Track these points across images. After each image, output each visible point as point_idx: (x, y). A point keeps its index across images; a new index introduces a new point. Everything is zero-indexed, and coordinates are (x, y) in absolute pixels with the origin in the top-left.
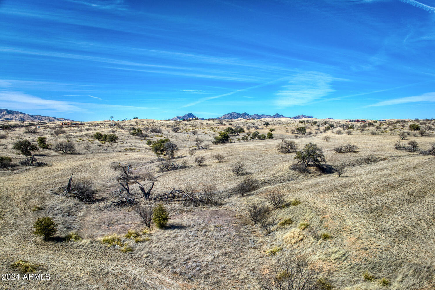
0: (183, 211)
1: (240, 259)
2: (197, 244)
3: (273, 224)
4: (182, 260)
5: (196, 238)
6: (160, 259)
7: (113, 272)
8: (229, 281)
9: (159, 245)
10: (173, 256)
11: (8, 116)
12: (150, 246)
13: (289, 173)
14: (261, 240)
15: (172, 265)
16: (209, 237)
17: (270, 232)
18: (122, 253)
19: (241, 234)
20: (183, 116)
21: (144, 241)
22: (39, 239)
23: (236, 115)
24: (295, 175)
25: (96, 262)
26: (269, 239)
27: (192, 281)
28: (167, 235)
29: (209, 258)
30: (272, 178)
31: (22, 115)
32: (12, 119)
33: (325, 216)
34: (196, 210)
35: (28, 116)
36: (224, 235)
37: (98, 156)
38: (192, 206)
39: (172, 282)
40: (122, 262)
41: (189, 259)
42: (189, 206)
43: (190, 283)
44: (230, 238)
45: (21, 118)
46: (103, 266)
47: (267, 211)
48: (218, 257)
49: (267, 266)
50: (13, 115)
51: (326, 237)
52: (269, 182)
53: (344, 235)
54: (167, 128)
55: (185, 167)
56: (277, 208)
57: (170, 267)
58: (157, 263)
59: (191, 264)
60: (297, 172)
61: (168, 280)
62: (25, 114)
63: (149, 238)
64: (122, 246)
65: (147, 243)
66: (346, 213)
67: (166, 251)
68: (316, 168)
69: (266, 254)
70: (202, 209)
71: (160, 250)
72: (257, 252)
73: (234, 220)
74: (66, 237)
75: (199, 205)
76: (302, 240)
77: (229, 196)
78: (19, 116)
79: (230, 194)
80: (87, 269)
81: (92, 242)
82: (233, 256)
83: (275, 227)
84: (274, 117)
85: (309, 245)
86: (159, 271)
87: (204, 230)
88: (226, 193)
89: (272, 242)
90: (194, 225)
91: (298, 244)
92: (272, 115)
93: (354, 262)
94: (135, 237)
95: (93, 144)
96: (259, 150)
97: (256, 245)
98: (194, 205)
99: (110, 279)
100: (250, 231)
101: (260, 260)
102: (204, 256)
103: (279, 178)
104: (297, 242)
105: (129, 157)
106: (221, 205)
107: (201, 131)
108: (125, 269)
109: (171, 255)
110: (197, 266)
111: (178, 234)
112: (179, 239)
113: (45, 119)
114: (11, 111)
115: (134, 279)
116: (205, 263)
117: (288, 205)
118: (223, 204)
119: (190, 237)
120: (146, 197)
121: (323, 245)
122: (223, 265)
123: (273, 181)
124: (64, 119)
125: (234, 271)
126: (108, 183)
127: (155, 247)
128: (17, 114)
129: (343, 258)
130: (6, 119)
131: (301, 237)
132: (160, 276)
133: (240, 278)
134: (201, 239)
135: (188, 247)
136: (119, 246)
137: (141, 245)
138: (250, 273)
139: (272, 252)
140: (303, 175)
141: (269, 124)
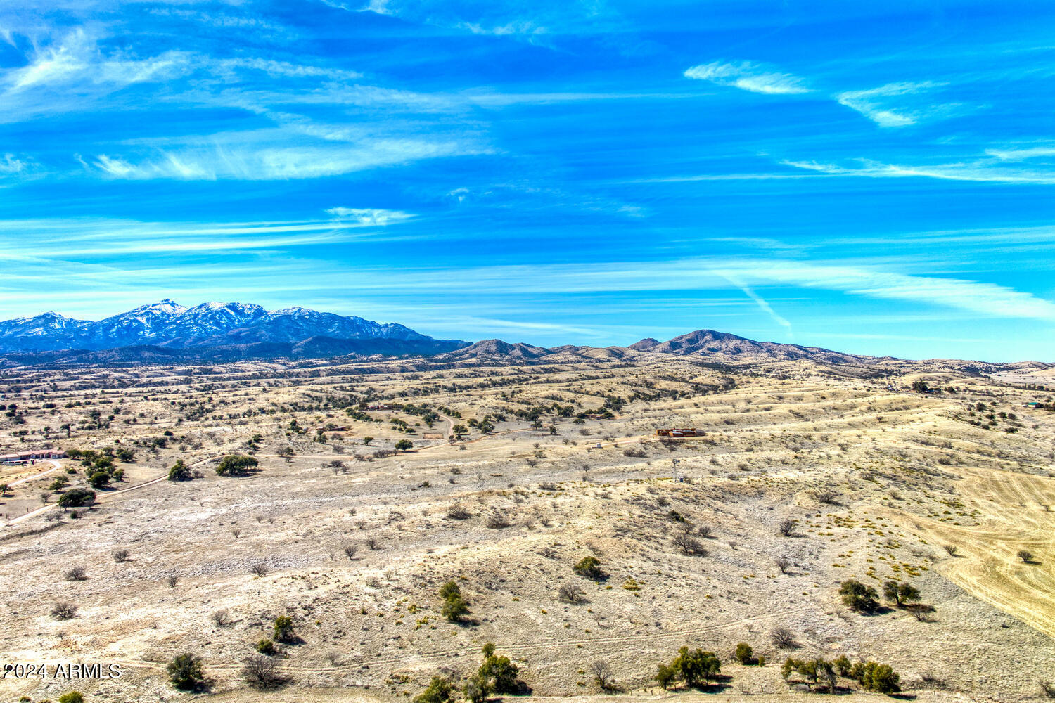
11: (714, 344)
31: (738, 342)
32: (721, 349)
35: (748, 343)
45: (735, 348)
50: (721, 341)
62: (743, 339)
78: (732, 344)
113: (780, 350)
114: (720, 334)
128: (729, 339)
130: (709, 349)
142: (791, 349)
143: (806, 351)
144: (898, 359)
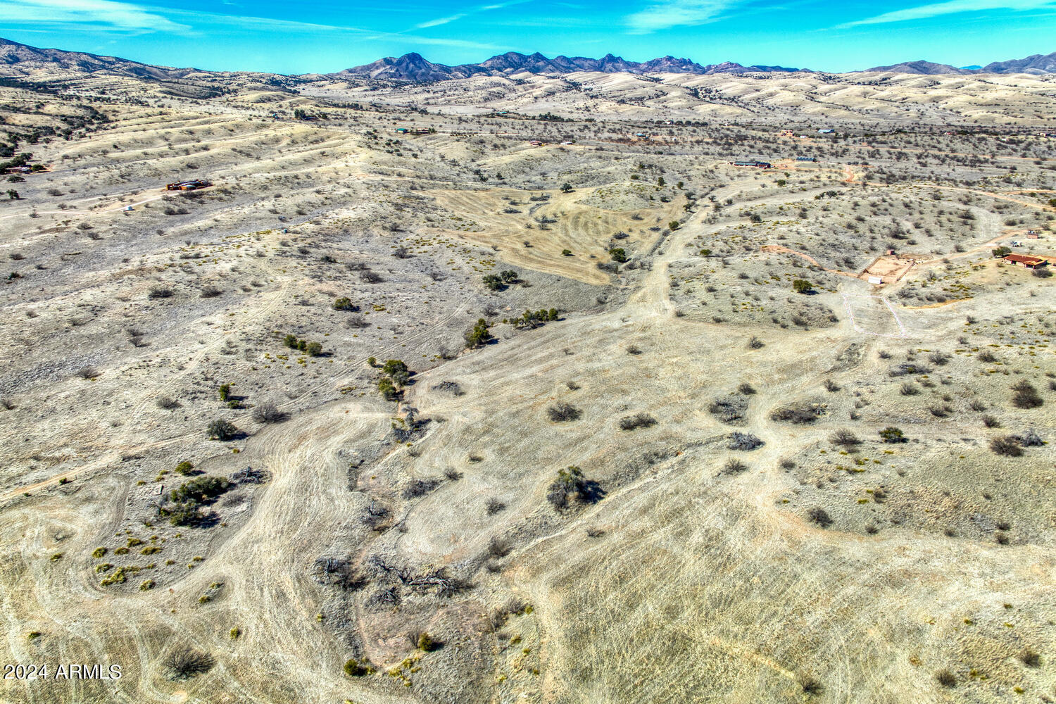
0: (438, 608)
1: (480, 687)
3: (507, 637)
4: (444, 693)
6: (431, 693)
13: (544, 510)
17: (503, 650)
18: (406, 688)
19: (483, 652)
20: (398, 57)
21: (417, 671)
23: (516, 59)
24: (550, 514)
25: (392, 698)
26: (501, 660)
28: (432, 661)
29: (460, 689)
30: (524, 523)
31: (13, 48)
33: (544, 640)
34: (449, 604)
35: (27, 52)
36: (471, 654)
37: (311, 422)
38: (446, 597)
40: (408, 697)
41: (448, 691)
42: (443, 596)
44: (475, 659)
45: (9, 55)
47: (506, 614)
49: (496, 697)
51: (535, 672)
52: (520, 531)
53: (547, 671)
56: (513, 613)
58: (429, 697)
59: (450, 697)
60: (553, 506)
62: (19, 45)
66: (559, 639)
68: (577, 493)
70: (454, 601)
73: (480, 623)
74: (364, 668)
75: (452, 594)
76: (521, 669)
77: (479, 567)
79: (480, 562)
82: (476, 685)
83: (507, 645)
87: (457, 649)
88: (476, 563)
89: (503, 663)
90: (449, 640)
92: (598, 58)
94: (410, 666)
95: (290, 370)
97: (492, 668)
98: (448, 595)
100: (490, 644)
101: (492, 688)
103: (532, 522)
105: (353, 423)
106: (471, 588)
107: (445, 256)
109: (436, 687)
110: (453, 700)
111: (439, 658)
113: (71, 59)
117: (523, 610)
118: (473, 588)
119: (447, 662)
124: (116, 58)
126: (353, 533)
129: (538, 701)
131: (521, 665)
140: (558, 514)
142: (84, 57)
143: (102, 60)
144: (200, 71)
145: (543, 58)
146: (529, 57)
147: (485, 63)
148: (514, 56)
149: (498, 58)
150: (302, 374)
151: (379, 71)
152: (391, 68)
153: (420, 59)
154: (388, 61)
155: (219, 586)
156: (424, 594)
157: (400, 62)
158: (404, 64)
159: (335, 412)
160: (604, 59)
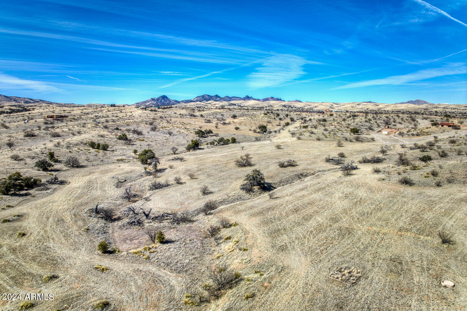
0: (170, 228)
1: (202, 261)
2: (181, 253)
3: (221, 238)
4: (175, 263)
5: (180, 249)
6: (164, 262)
7: (143, 270)
8: (196, 273)
9: (162, 254)
10: (169, 260)
12: (157, 255)
13: (239, 193)
14: (213, 249)
15: (169, 265)
16: (187, 248)
17: (218, 244)
18: (145, 260)
19: (204, 245)
20: (157, 98)
21: (154, 252)
22: (100, 252)
24: (243, 194)
25: (133, 265)
26: (217, 248)
27: (180, 273)
28: (165, 248)
29: (187, 261)
30: (226, 198)
33: (248, 236)
34: (178, 227)
36: (195, 246)
37: (98, 168)
38: (176, 224)
39: (171, 274)
40: (146, 264)
41: (178, 262)
42: (174, 224)
43: (179, 274)
44: (197, 248)
46: (138, 267)
47: (219, 229)
48: (191, 260)
49: (215, 265)
51: (244, 250)
52: (224, 201)
53: (254, 248)
54: (145, 125)
55: (168, 185)
56: (224, 227)
57: (169, 267)
58: (163, 264)
59: (179, 265)
60: (244, 192)
61: (169, 273)
63: (156, 250)
64: (144, 255)
65: (155, 253)
66: (259, 234)
67: (166, 258)
68: (258, 187)
69: (215, 258)
70: (182, 226)
71: (163, 257)
72: (211, 256)
73: (200, 234)
74: (114, 251)
75: (180, 223)
76: (233, 250)
77: (198, 214)
79: (199, 212)
80: (131, 269)
81: (128, 254)
82: (199, 259)
83: (221, 241)
84: (244, 100)
85: (236, 254)
86: (164, 269)
87: (184, 243)
88: (196, 212)
89: (219, 250)
90: (178, 240)
91: (231, 253)
92: (242, 97)
93: (253, 264)
94: (149, 250)
95: (90, 154)
96: (222, 163)
97: (211, 252)
98: (177, 223)
99: (143, 273)
100: (209, 242)
101: (212, 261)
102: (185, 260)
103: (231, 197)
104: (231, 252)
105: (122, 169)
106: (193, 221)
107: (176, 130)
108: (148, 268)
109: (168, 260)
110: (182, 266)
111: (171, 246)
112: (172, 250)
115: (154, 273)
116: (185, 264)
117: (231, 226)
118: (194, 221)
119: (177, 249)
120: (147, 217)
121: (242, 254)
122: (194, 265)
123: (226, 200)
125: (199, 268)
126: (116, 202)
127: (160, 255)
129: (249, 262)
131: (233, 249)
132: (165, 271)
133: (202, 271)
134: (183, 249)
135: (176, 255)
136: (142, 255)
137: (153, 255)
138: (206, 269)
139: (218, 257)
140: (248, 194)
141: (236, 117)
145: (219, 97)
146: (213, 96)
147: (194, 99)
148: (206, 96)
149: (200, 97)
150: (96, 155)
151: (149, 103)
152: (154, 102)
153: (167, 98)
154: (153, 99)
155: (18, 216)
156: (160, 223)
157: (158, 99)
158: (160, 100)
159: (112, 166)
160: (245, 98)
